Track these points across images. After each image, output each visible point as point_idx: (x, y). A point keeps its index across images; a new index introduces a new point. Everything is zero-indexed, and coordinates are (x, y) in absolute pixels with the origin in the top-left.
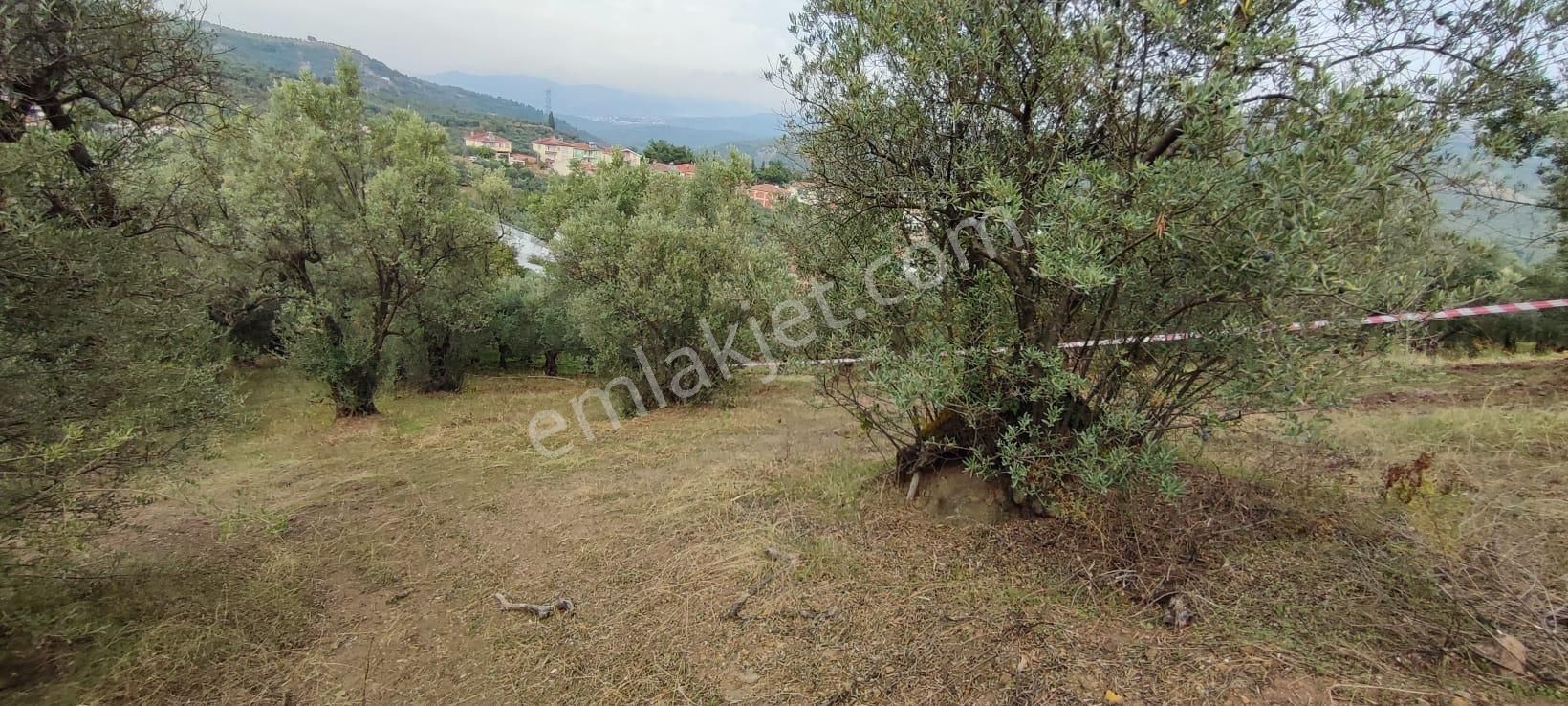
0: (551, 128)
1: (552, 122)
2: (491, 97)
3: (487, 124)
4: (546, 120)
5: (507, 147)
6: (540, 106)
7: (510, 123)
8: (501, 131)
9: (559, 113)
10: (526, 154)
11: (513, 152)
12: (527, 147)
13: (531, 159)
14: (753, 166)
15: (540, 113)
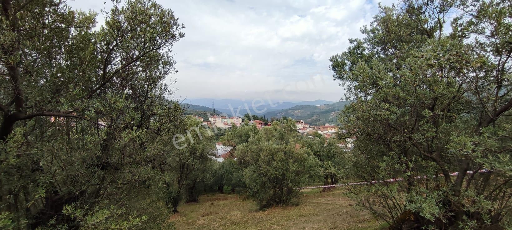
0: (215, 113)
1: (214, 111)
2: (196, 105)
3: (195, 113)
4: (213, 111)
5: (202, 120)
6: (211, 107)
7: (202, 113)
8: (200, 115)
9: (216, 108)
10: (207, 121)
11: (204, 121)
12: (207, 119)
13: (209, 123)
14: (277, 119)
15: (211, 109)
